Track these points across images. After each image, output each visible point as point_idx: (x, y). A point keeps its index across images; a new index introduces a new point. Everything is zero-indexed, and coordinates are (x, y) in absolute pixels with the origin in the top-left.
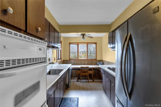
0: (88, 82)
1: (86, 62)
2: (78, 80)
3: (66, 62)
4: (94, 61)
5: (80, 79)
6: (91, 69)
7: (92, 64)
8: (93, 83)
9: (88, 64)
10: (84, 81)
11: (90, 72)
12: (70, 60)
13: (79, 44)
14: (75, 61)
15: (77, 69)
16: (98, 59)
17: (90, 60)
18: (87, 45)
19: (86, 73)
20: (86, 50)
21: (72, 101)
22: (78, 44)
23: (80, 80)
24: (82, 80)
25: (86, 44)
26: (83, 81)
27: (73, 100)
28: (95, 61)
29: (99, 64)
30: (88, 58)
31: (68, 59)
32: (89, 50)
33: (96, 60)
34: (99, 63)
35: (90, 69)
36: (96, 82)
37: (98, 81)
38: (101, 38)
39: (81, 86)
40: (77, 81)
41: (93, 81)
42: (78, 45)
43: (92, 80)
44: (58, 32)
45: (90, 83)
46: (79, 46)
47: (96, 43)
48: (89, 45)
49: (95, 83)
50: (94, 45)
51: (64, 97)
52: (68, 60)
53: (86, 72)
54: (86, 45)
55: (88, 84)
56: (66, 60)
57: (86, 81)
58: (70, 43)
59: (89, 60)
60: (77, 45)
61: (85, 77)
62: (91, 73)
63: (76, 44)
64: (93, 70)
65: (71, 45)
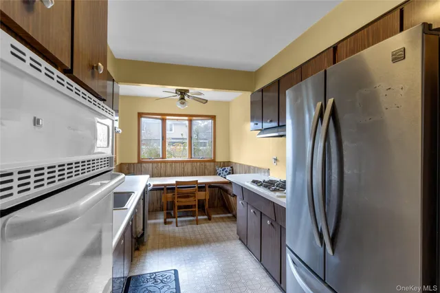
0: (197, 222)
1: (188, 167)
2: (168, 220)
3: (128, 169)
4: (208, 164)
5: (174, 217)
6: (204, 187)
7: (204, 174)
8: (211, 224)
9: (192, 174)
10: (185, 221)
11: (202, 195)
12: (140, 162)
13: (167, 117)
14: (155, 165)
15: (165, 189)
16: (219, 159)
17: (198, 164)
18: (190, 121)
19: (191, 199)
20: (186, 136)
21: (159, 281)
22: (164, 117)
23: (174, 220)
24: (178, 219)
25: (186, 118)
26: (182, 222)
27: (161, 278)
28: (212, 164)
29: (221, 172)
30: (193, 156)
31: (136, 161)
32: (194, 136)
33: (213, 161)
34: (223, 170)
35: (202, 187)
36: (217, 220)
37: (222, 218)
38: (227, 104)
39: (177, 235)
40: (165, 223)
41: (210, 219)
42: (164, 121)
43: (206, 217)
44: (113, 80)
45: (203, 225)
46: (168, 123)
47: (213, 118)
48: (194, 122)
49: (215, 224)
50: (209, 122)
51: (134, 274)
52: (134, 164)
53: (192, 197)
54: (187, 122)
55: (197, 228)
56: (129, 164)
57: (190, 221)
58: (140, 115)
59: (197, 161)
60: (160, 121)
61: (187, 211)
62: (203, 198)
63: (160, 117)
64: (207, 188)
65: (143, 120)
